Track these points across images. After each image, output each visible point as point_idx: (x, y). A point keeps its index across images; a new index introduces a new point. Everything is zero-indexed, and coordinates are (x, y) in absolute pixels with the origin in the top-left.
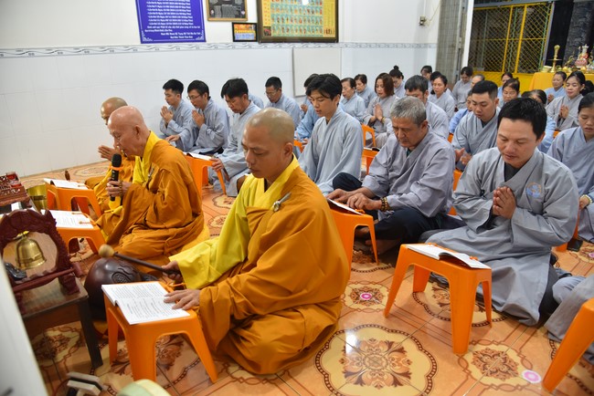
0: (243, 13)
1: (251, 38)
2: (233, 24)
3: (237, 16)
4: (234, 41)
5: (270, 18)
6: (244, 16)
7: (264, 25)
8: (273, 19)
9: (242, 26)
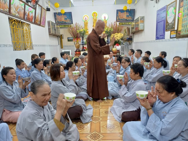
0: (174, 26)
1: (175, 37)
2: (171, 31)
3: (172, 28)
4: (171, 38)
5: (181, 26)
6: (174, 28)
7: (179, 30)
8: (182, 26)
9: (173, 32)
